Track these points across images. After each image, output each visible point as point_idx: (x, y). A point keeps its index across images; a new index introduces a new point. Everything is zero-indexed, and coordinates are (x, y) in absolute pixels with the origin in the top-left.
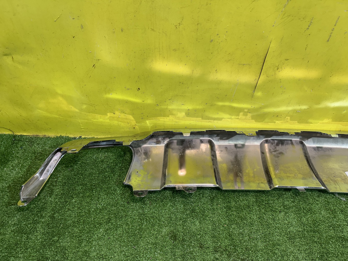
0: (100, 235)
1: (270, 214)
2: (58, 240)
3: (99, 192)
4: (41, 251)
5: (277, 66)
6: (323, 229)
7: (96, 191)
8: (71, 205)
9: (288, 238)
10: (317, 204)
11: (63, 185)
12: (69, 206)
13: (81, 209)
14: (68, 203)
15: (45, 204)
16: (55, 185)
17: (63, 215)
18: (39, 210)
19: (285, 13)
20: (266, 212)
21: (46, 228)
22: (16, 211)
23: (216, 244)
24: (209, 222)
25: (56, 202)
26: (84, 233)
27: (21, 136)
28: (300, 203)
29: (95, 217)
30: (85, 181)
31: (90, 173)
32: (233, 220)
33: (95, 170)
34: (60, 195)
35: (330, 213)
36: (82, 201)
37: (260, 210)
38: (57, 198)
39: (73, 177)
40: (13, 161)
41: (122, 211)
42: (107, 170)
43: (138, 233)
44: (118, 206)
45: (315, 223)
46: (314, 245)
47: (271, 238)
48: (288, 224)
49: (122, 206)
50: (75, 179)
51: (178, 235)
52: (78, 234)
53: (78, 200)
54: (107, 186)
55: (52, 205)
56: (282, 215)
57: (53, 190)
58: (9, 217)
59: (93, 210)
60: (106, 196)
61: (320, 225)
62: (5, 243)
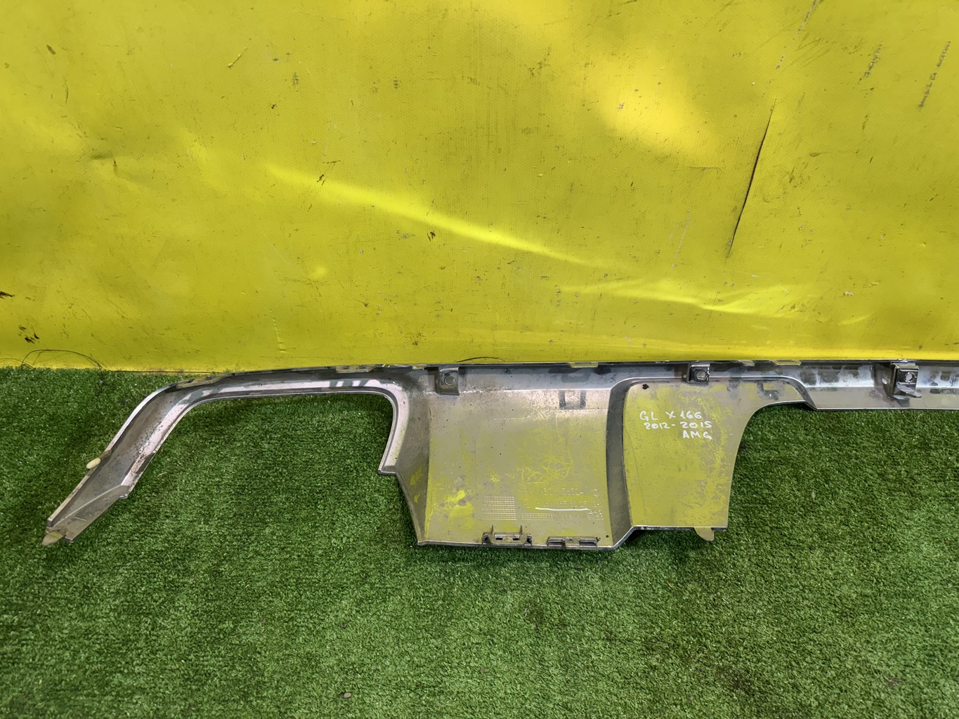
0: (343, 616)
1: (787, 555)
2: (233, 630)
3: (332, 508)
4: (190, 658)
5: (791, 170)
6: (928, 588)
7: (325, 506)
8: (261, 542)
9: (838, 614)
10: (909, 527)
11: (238, 493)
12: (256, 544)
13: (288, 552)
14: (253, 538)
15: (192, 540)
16: (217, 494)
17: (242, 566)
18: (178, 555)
19: (808, 34)
20: (775, 550)
21: (200, 600)
22: (118, 558)
23: (648, 631)
24: (628, 576)
25: (221, 535)
26: (300, 610)
27: (120, 373)
28: (862, 526)
29: (327, 570)
30: (296, 480)
31: (306, 462)
32: (689, 570)
33: (319, 453)
34: (231, 518)
35: (943, 547)
36: (290, 531)
37: (758, 545)
38: (223, 526)
39: (262, 473)
40: (101, 435)
41: (397, 554)
42: (351, 454)
43: (441, 608)
44: (385, 542)
45: (906, 573)
46: (907, 630)
47: (793, 613)
48: (835, 579)
49: (396, 542)
50: (269, 476)
51: (547, 610)
52: (285, 614)
53: (278, 528)
54: (353, 493)
55: (212, 542)
56: (818, 557)
57: (212, 505)
58: (100, 575)
59: (320, 552)
60: (351, 518)
61: (920, 580)
62: (97, 639)
